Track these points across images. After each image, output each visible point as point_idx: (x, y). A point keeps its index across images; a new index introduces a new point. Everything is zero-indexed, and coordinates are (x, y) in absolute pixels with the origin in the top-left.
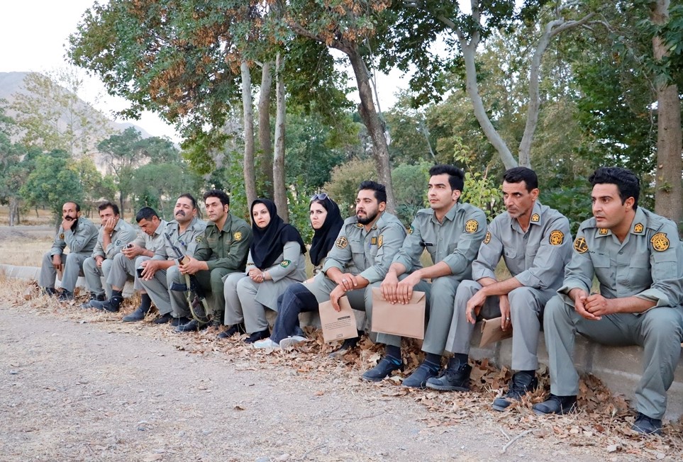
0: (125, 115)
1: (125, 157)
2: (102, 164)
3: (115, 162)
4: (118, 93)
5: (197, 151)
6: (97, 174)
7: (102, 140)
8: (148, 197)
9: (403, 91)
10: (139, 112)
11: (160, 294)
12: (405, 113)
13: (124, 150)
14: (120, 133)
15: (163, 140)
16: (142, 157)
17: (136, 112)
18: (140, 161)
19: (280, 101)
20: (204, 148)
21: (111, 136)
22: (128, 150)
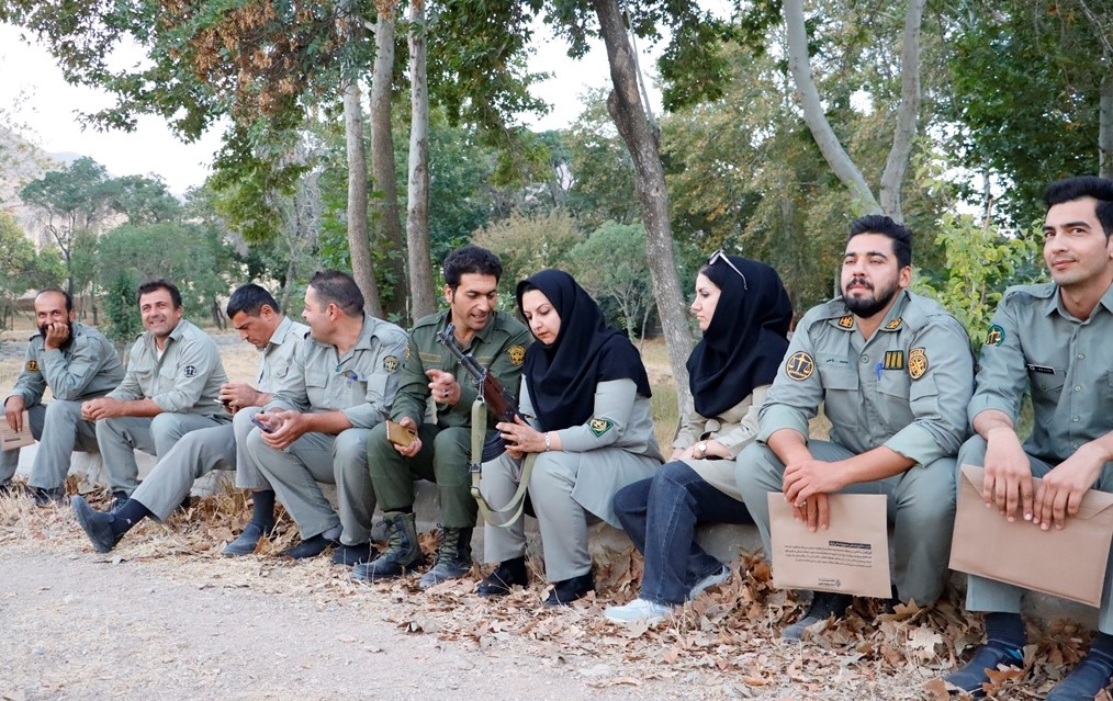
0: (104, 122)
1: (77, 213)
2: (31, 227)
3: (57, 222)
4: (85, 79)
5: (242, 195)
6: (27, 245)
7: (28, 180)
8: (127, 288)
9: (593, 92)
10: (132, 117)
11: (299, 489)
12: (597, 132)
13: (75, 200)
14: (64, 168)
15: (149, 181)
16: (109, 213)
17: (127, 117)
18: (105, 221)
19: (418, 95)
20: (256, 189)
21: (47, 174)
22: (82, 199)
